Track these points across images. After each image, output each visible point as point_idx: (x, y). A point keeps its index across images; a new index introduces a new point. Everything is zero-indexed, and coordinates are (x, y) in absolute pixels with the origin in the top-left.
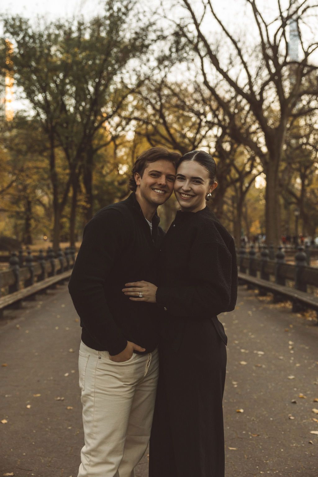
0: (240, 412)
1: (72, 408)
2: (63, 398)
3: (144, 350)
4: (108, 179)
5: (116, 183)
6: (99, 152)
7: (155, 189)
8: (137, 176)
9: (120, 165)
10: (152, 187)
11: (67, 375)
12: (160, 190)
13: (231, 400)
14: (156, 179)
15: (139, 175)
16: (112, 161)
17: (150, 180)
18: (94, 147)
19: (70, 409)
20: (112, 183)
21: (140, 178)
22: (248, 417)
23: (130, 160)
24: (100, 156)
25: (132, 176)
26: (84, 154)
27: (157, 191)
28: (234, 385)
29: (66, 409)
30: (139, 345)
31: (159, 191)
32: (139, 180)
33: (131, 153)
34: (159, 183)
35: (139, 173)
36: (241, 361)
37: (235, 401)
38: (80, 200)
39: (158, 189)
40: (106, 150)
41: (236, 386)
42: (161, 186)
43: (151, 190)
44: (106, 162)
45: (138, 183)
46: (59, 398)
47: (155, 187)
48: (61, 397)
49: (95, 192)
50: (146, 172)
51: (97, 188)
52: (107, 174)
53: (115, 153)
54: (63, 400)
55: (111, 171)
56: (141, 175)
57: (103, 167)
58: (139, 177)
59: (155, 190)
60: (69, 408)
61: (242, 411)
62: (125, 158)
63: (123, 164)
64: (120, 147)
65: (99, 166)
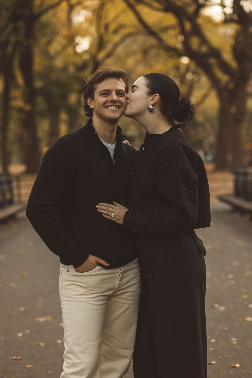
0: (235, 367)
1: (31, 366)
2: (19, 358)
3: (108, 265)
4: (59, 63)
5: (71, 69)
6: (44, 18)
7: (108, 106)
8: (89, 101)
9: (78, 39)
10: (105, 105)
11: (20, 335)
12: (114, 106)
13: (227, 356)
14: (107, 97)
15: (90, 99)
16: (64, 32)
17: (102, 99)
18: (36, 10)
19: (30, 368)
20: (65, 69)
21: (93, 101)
22: (244, 371)
23: (93, 30)
24: (45, 26)
25: (85, 102)
26: (21, 24)
27: (111, 108)
28: (233, 341)
29: (26, 367)
30: (102, 258)
31: (112, 108)
32: (92, 104)
33: (95, 18)
34: (110, 100)
35: (90, 97)
36: (247, 317)
37: (231, 357)
38: (15, 98)
39: (111, 106)
40: (54, 15)
41: (235, 343)
42: (113, 102)
43: (105, 108)
44: (55, 33)
45: (92, 106)
46: (14, 358)
47: (108, 104)
48: (17, 356)
49: (39, 84)
50: (96, 94)
51: (42, 76)
52: (58, 53)
53: (69, 19)
54: (20, 359)
55: (64, 47)
56: (93, 99)
57: (49, 43)
58: (91, 101)
59: (109, 108)
60: (28, 366)
61: (238, 365)
62: (85, 26)
63: (83, 36)
64: (77, 9)
65: (43, 41)
